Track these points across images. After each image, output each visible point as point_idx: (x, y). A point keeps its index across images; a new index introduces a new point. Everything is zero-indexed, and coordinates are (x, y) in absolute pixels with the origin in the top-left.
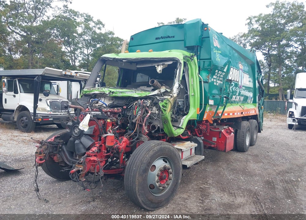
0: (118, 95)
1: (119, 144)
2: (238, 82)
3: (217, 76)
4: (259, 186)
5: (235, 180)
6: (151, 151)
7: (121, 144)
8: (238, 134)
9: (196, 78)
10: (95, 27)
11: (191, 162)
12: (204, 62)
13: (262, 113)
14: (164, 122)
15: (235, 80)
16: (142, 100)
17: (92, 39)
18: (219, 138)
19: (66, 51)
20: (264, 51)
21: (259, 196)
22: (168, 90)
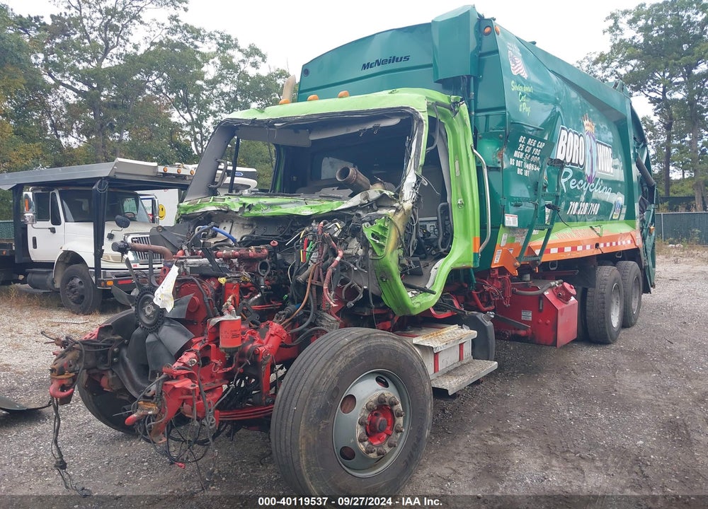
0: (264, 212)
1: (259, 342)
2: (581, 167)
3: (523, 151)
4: (649, 438)
5: (581, 422)
6: (341, 358)
7: (264, 341)
8: (588, 299)
9: (468, 159)
10: (243, 61)
11: (461, 379)
12: (487, 116)
13: (651, 244)
14: (381, 278)
15: (573, 162)
16: (322, 223)
17: (238, 90)
18: (537, 313)
19: (182, 121)
20: (653, 95)
21: (647, 465)
22: (387, 193)
